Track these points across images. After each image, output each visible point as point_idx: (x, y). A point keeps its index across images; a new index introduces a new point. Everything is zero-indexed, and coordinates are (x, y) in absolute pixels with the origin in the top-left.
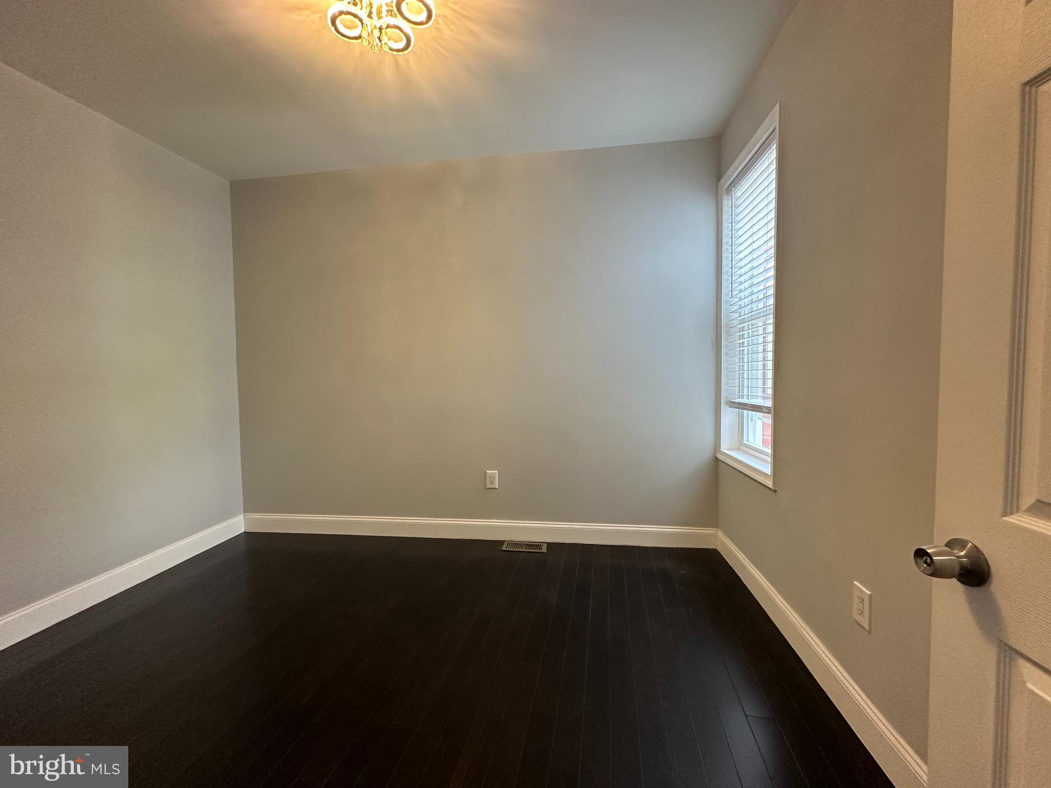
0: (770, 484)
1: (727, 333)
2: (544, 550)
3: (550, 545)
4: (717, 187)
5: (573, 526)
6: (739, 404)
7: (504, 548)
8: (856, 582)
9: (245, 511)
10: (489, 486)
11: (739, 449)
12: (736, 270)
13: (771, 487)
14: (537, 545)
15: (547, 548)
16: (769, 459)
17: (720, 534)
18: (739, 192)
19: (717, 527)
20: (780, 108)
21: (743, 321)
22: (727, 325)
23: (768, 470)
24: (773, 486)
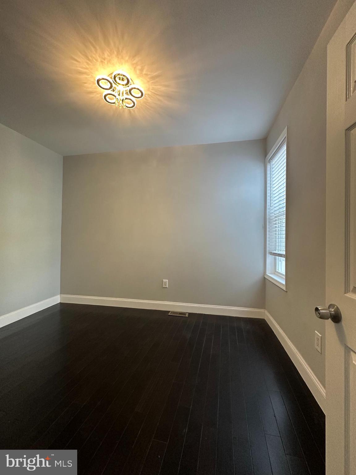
0: (284, 288)
1: (269, 222)
2: (187, 316)
3: (189, 314)
4: (265, 160)
5: (200, 306)
6: (274, 253)
7: (169, 314)
8: (316, 331)
9: (61, 294)
10: (164, 286)
11: (274, 274)
12: (272, 195)
13: (285, 290)
14: (184, 314)
15: (188, 315)
16: (284, 277)
17: (266, 312)
18: (273, 162)
19: (265, 308)
20: (287, 128)
21: (276, 217)
22: (269, 218)
23: (284, 283)
24: (286, 289)
